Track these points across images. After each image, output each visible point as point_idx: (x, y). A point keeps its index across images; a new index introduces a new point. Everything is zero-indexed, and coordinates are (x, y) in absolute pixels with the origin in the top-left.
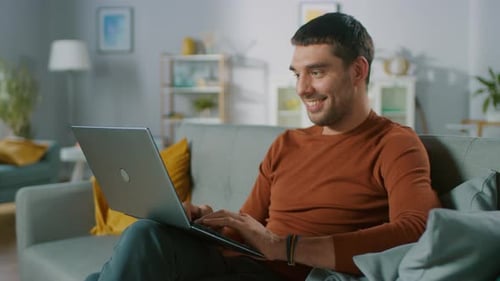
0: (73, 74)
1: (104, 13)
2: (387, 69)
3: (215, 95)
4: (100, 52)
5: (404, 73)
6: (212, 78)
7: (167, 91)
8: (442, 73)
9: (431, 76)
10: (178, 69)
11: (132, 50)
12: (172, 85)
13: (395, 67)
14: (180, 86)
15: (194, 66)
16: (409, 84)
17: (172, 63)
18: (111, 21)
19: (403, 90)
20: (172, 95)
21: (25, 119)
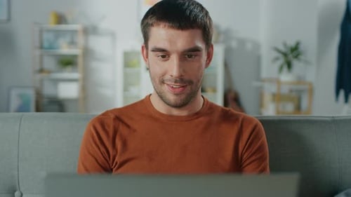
3: (75, 56)
6: (73, 43)
7: (38, 52)
8: (242, 42)
9: (234, 44)
10: (46, 36)
11: (9, 19)
12: (41, 47)
15: (58, 34)
17: (41, 31)
20: (41, 56)
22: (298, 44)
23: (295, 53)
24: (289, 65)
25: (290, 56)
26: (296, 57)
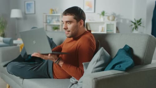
0: (18, 19)
1: (26, 3)
2: (109, 19)
3: (59, 25)
4: (25, 14)
5: (113, 20)
6: (58, 21)
7: (45, 24)
8: (125, 20)
9: (121, 21)
10: (48, 18)
11: (35, 13)
12: (46, 22)
13: (111, 18)
14: (49, 23)
15: (53, 17)
16: (115, 23)
17: (46, 16)
18: (29, 5)
19: (113, 24)
20: (46, 25)
21: (3, 31)
22: (141, 19)
23: (139, 23)
24: (136, 27)
25: (137, 24)
26: (139, 25)
